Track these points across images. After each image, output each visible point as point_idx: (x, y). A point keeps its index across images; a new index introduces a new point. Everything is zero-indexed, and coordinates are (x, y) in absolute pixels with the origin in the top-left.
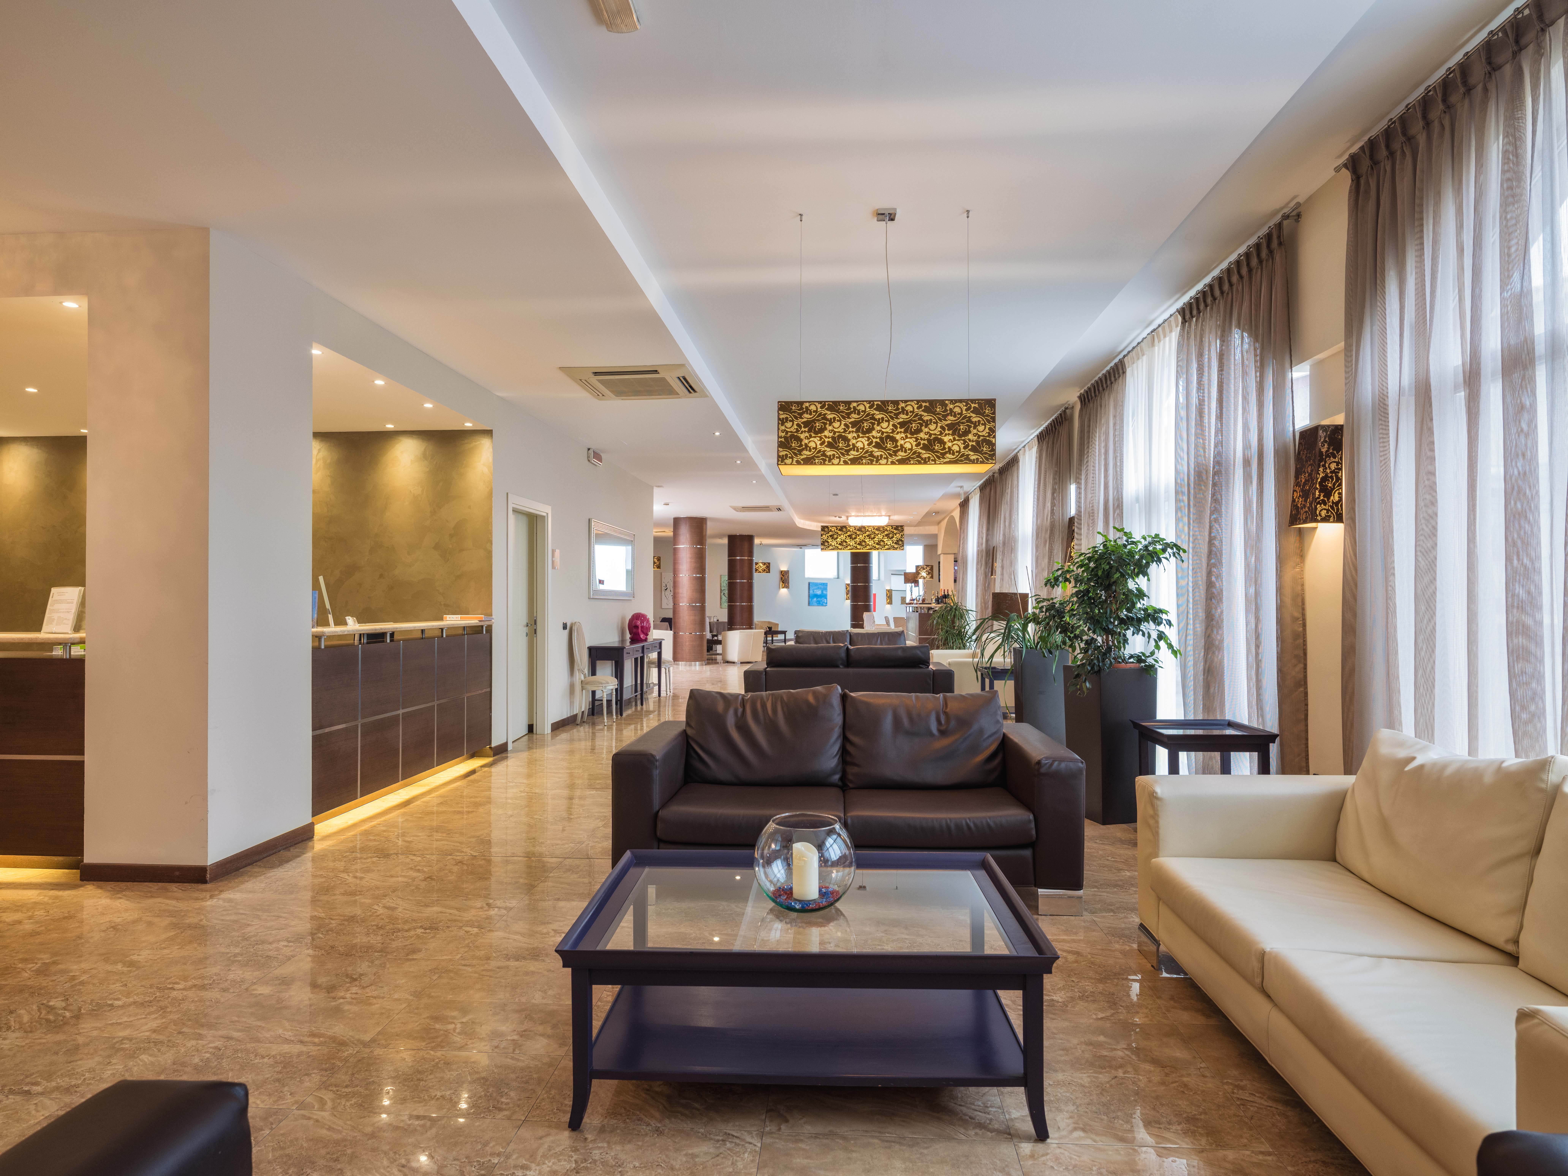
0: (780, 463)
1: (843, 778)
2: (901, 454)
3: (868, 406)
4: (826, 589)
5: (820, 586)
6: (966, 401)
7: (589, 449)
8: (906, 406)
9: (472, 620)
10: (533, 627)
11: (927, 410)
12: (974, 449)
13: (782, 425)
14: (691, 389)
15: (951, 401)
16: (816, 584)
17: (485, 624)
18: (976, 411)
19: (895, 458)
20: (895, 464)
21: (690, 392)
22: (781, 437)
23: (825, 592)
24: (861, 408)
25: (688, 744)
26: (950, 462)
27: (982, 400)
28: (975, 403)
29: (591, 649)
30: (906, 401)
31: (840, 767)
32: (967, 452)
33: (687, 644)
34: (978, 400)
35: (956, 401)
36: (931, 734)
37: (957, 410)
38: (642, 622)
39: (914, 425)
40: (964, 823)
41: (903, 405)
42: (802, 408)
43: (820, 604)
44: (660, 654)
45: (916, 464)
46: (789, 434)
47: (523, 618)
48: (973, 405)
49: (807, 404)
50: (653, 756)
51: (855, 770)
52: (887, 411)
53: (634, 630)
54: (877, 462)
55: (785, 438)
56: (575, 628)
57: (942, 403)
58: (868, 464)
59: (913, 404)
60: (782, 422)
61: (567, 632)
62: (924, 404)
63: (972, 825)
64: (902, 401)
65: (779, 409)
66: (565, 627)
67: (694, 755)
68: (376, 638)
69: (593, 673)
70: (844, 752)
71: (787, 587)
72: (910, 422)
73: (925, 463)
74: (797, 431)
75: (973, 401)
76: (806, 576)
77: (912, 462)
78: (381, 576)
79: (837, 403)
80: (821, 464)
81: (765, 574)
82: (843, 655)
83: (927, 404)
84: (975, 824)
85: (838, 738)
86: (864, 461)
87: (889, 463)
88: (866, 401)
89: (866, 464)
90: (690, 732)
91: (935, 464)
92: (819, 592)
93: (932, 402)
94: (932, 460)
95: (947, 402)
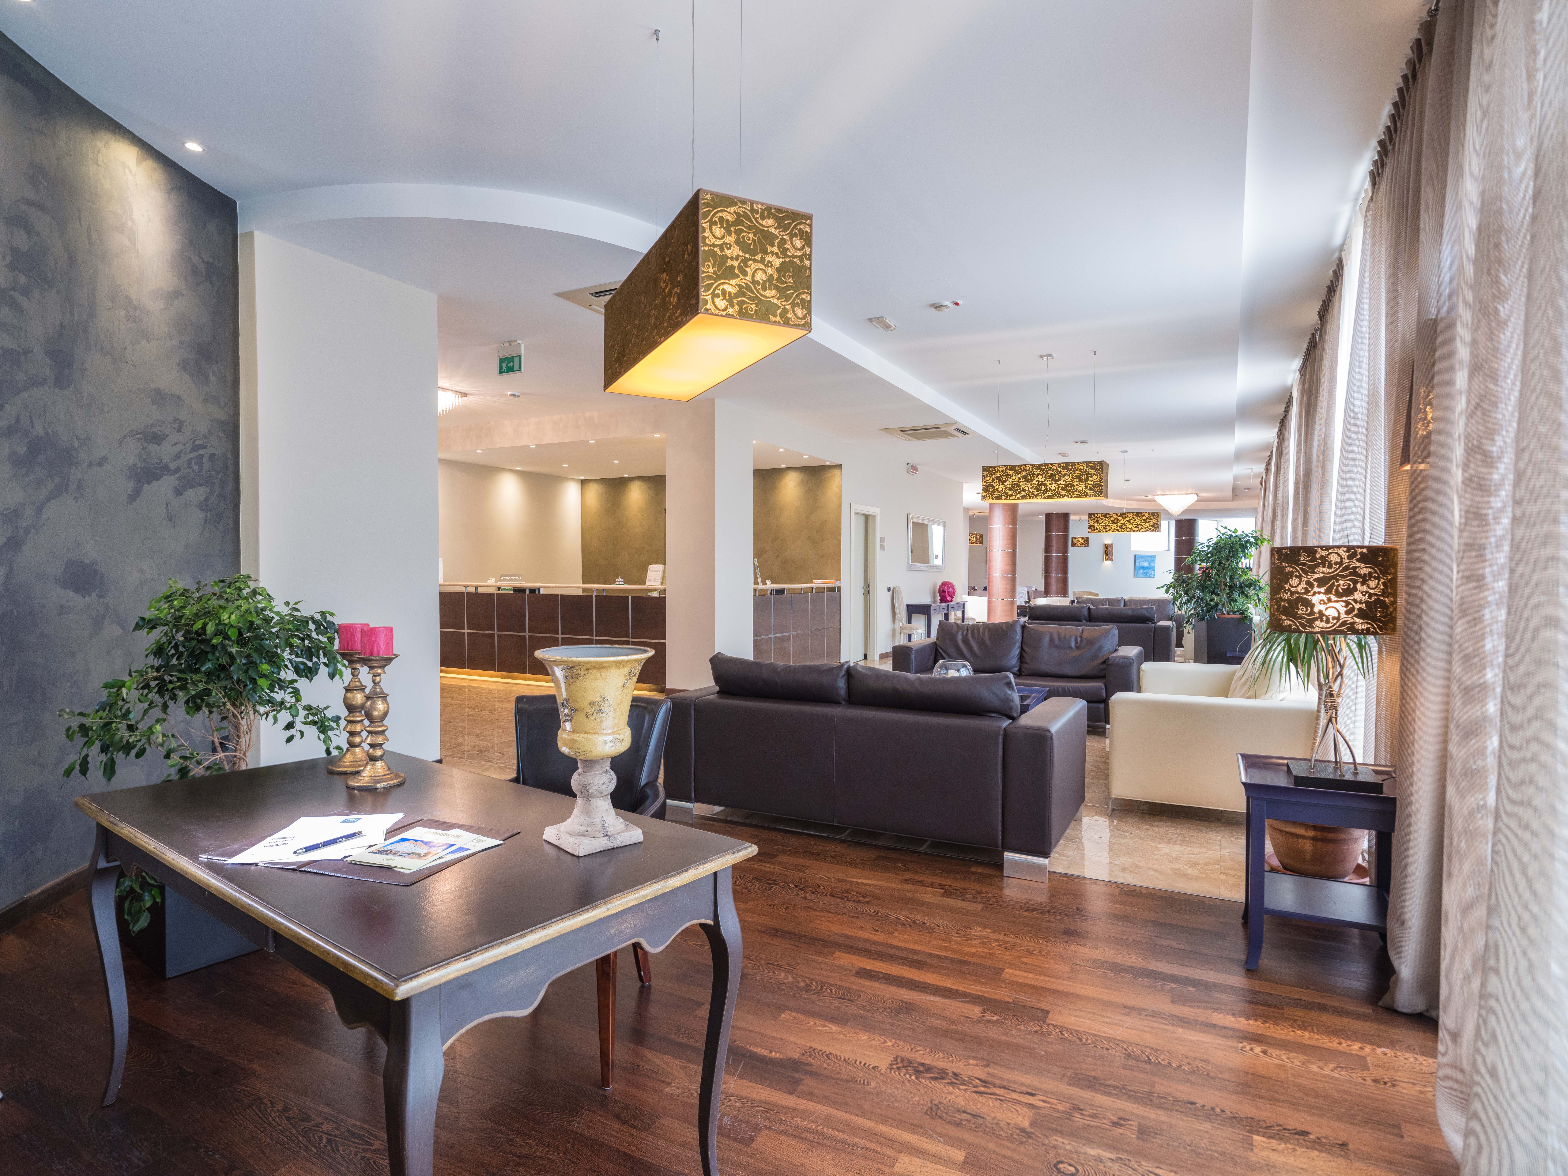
0: (983, 499)
1: (1019, 670)
3: (1031, 467)
4: (1154, 561)
5: (1147, 558)
6: (1086, 463)
7: (908, 464)
9: (829, 584)
10: (867, 589)
11: (1064, 468)
12: (1091, 489)
13: (985, 479)
14: (964, 433)
15: (1078, 463)
16: (1142, 557)
17: (837, 586)
18: (1092, 468)
20: (1046, 498)
21: (964, 435)
22: (984, 486)
23: (1152, 564)
24: (1027, 468)
25: (936, 649)
26: (1077, 497)
27: (1096, 462)
28: (1092, 464)
29: (908, 606)
30: (1052, 464)
31: (1018, 662)
32: (1087, 491)
33: (999, 608)
34: (1094, 462)
35: (1081, 463)
36: (1068, 647)
37: (1081, 468)
38: (948, 588)
39: (1056, 477)
41: (1051, 466)
42: (995, 470)
43: (1146, 575)
44: (963, 613)
45: (1058, 498)
46: (988, 484)
47: (861, 583)
49: (998, 467)
50: (912, 649)
51: (1026, 666)
52: (1042, 470)
53: (943, 594)
54: (1035, 497)
55: (986, 486)
56: (896, 591)
57: (1072, 464)
58: (1031, 498)
59: (1056, 465)
60: (984, 477)
61: (890, 593)
62: (1062, 465)
64: (1050, 464)
65: (983, 470)
66: (889, 590)
67: (939, 655)
68: (780, 592)
69: (910, 622)
70: (1021, 657)
71: (1112, 559)
72: (1054, 475)
73: (1063, 497)
74: (993, 482)
75: (1090, 462)
76: (1132, 549)
77: (1055, 497)
78: (778, 556)
79: (1014, 466)
80: (1005, 499)
81: (1083, 548)
82: (1086, 612)
83: (1064, 465)
85: (1017, 648)
86: (1029, 497)
87: (1042, 498)
88: (1030, 465)
89: (1029, 499)
90: (938, 643)
91: (1068, 498)
92: (1146, 564)
93: (1067, 464)
94: (1067, 495)
95: (1075, 463)
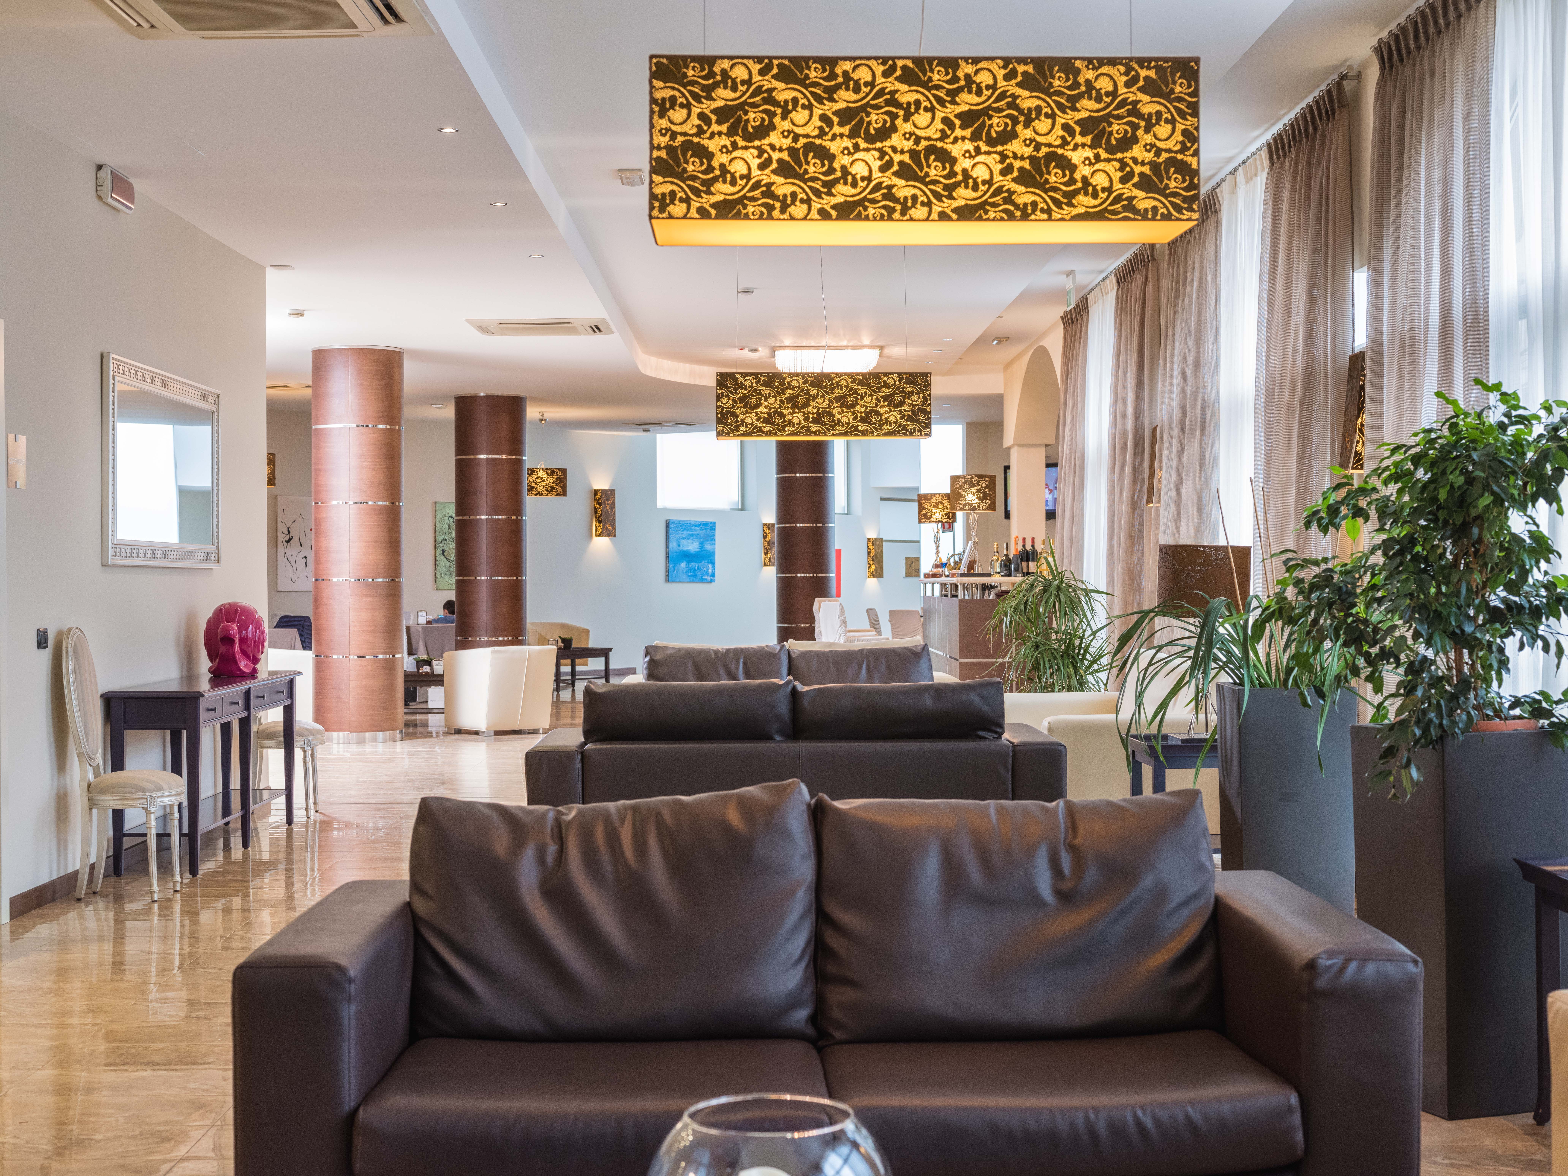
0: (655, 213)
1: (818, 1017)
2: (964, 195)
3: (879, 69)
4: (711, 538)
5: (697, 531)
6: (1127, 63)
7: (100, 167)
8: (977, 72)
11: (1028, 83)
12: (1145, 184)
13: (662, 115)
14: (389, 13)
15: (1090, 61)
16: (685, 526)
18: (1150, 88)
19: (948, 205)
20: (949, 219)
21: (386, 21)
22: (659, 148)
23: (708, 547)
24: (863, 75)
25: (418, 936)
26: (1086, 217)
27: (1166, 60)
28: (1149, 68)
29: (110, 700)
30: (976, 60)
31: (809, 989)
32: (1128, 190)
33: (353, 684)
34: (1156, 59)
35: (1102, 62)
36: (1038, 902)
37: (1105, 85)
38: (243, 627)
39: (995, 120)
40: (1129, 1117)
41: (969, 69)
42: (711, 75)
44: (289, 712)
45: (1002, 219)
46: (680, 139)
48: (1143, 73)
49: (726, 64)
50: (339, 968)
51: (848, 995)
52: (928, 85)
53: (223, 649)
54: (903, 213)
55: (670, 149)
56: (69, 646)
57: (1067, 65)
58: (882, 218)
59: (993, 66)
60: (661, 107)
61: (46, 655)
62: (1021, 68)
63: (1149, 1123)
64: (966, 59)
65: (654, 75)
66: (42, 643)
67: (435, 967)
69: (118, 761)
71: (611, 533)
72: (986, 113)
73: (1025, 217)
74: (700, 132)
75: (1142, 62)
76: (660, 504)
77: (992, 215)
79: (802, 62)
80: (761, 217)
81: (552, 499)
82: (783, 707)
83: (1030, 69)
84: (1156, 1120)
85: (803, 917)
86: (871, 211)
87: (934, 216)
88: (876, 58)
89: (875, 219)
90: (422, 907)
91: (1050, 219)
92: (692, 546)
93: (1040, 63)
94: (1043, 211)
95: (1078, 63)
